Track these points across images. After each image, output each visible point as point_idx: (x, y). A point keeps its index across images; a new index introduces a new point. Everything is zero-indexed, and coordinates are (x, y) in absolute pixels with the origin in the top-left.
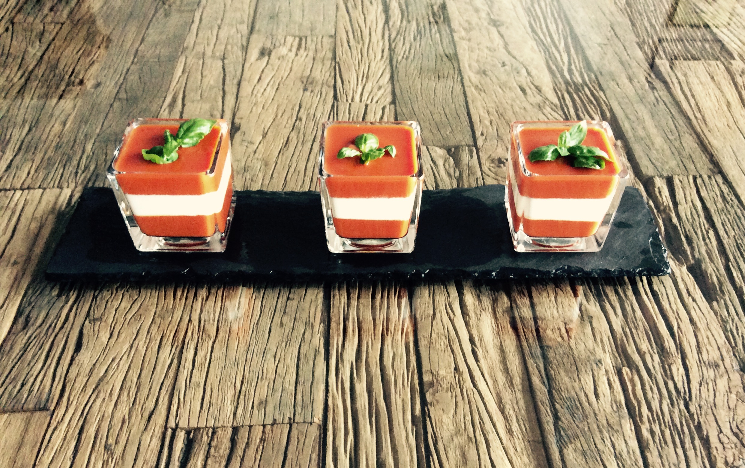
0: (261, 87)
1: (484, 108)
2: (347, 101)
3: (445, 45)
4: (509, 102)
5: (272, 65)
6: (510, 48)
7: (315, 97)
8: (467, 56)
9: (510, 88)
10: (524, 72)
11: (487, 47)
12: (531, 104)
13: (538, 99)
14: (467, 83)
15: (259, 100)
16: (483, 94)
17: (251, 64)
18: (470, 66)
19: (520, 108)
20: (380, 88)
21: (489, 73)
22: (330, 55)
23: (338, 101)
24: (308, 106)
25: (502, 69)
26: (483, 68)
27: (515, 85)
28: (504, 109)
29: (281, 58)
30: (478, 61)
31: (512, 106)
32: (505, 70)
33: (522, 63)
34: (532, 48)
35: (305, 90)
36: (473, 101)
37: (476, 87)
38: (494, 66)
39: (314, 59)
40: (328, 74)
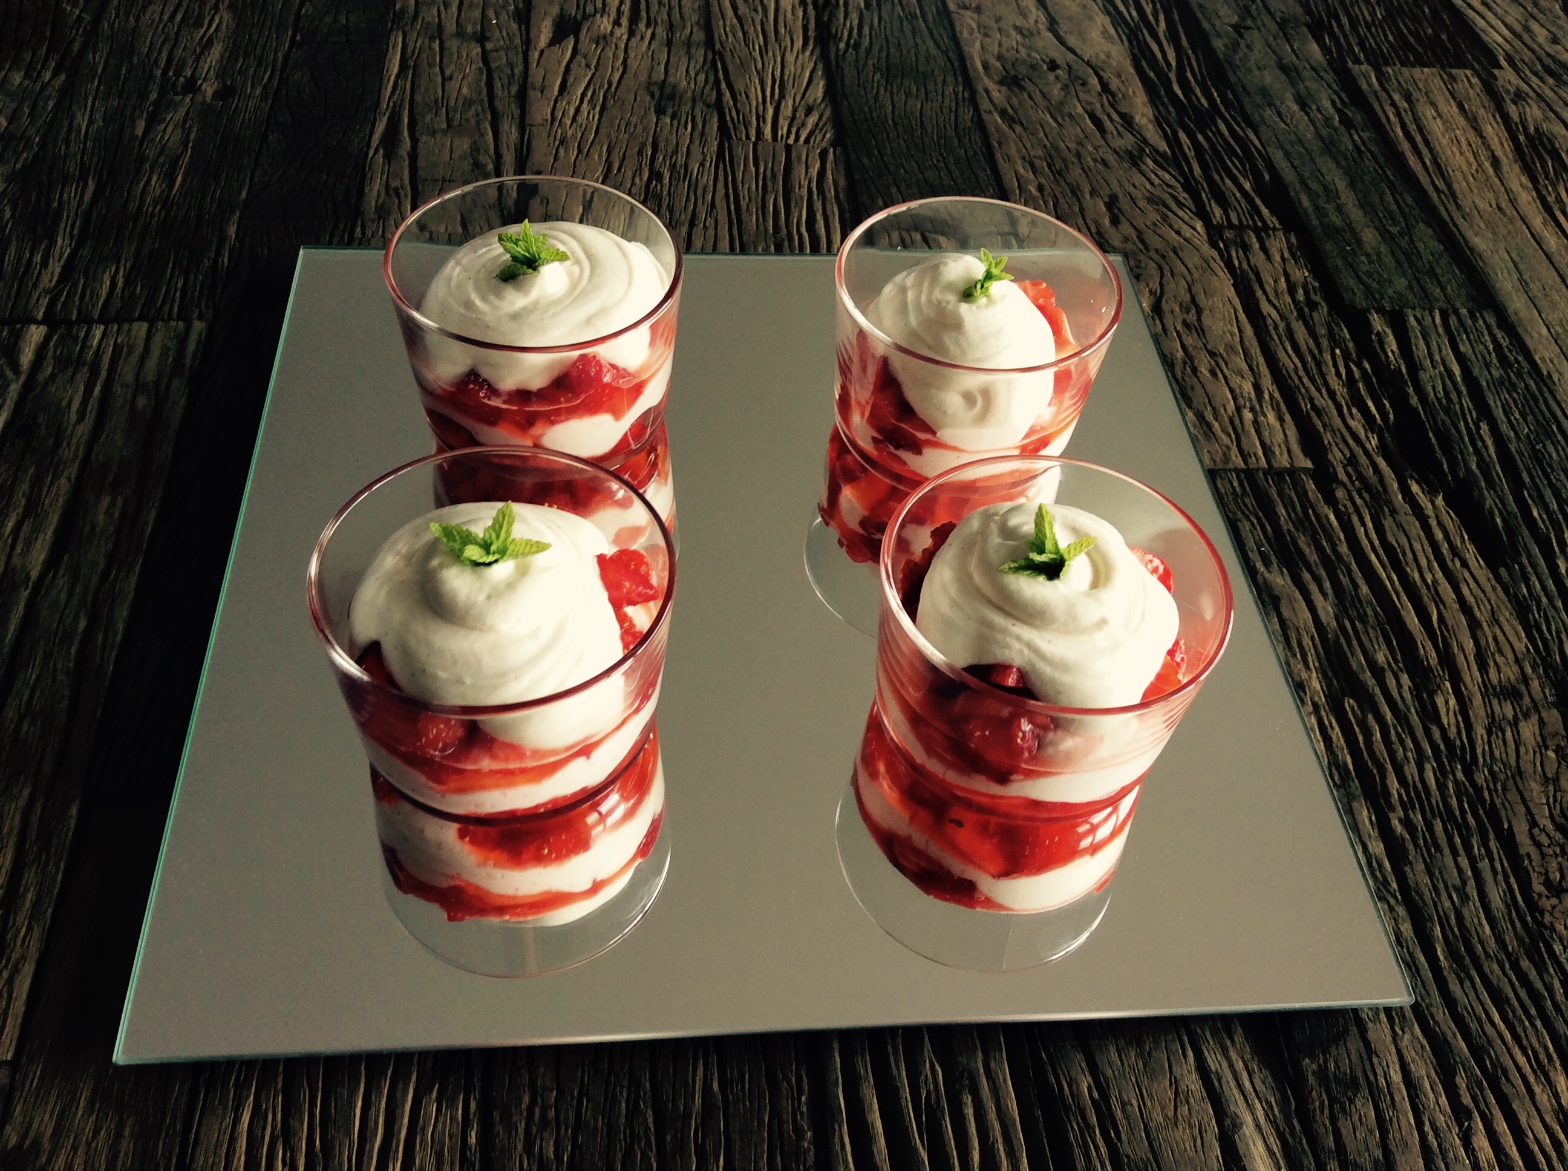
0: (569, 103)
1: (1024, 158)
2: (748, 137)
3: (930, 18)
4: (1072, 146)
5: (585, 57)
6: (1063, 27)
7: (681, 130)
8: (978, 45)
9: (1070, 116)
10: (1094, 81)
11: (1016, 28)
12: (1115, 152)
13: (1128, 141)
14: (985, 105)
15: (570, 133)
16: (1018, 129)
17: (542, 52)
18: (986, 66)
19: (1095, 160)
20: (809, 111)
21: (1027, 84)
22: (699, 36)
23: (730, 138)
24: (671, 148)
25: (1051, 76)
26: (1012, 73)
27: (1080, 110)
28: (1064, 160)
29: (602, 40)
30: (1000, 58)
31: (1078, 155)
32: (1057, 77)
33: (1088, 63)
34: (1105, 32)
35: (660, 111)
36: (1000, 144)
37: (1003, 113)
38: (1034, 67)
39: (669, 43)
40: (702, 77)
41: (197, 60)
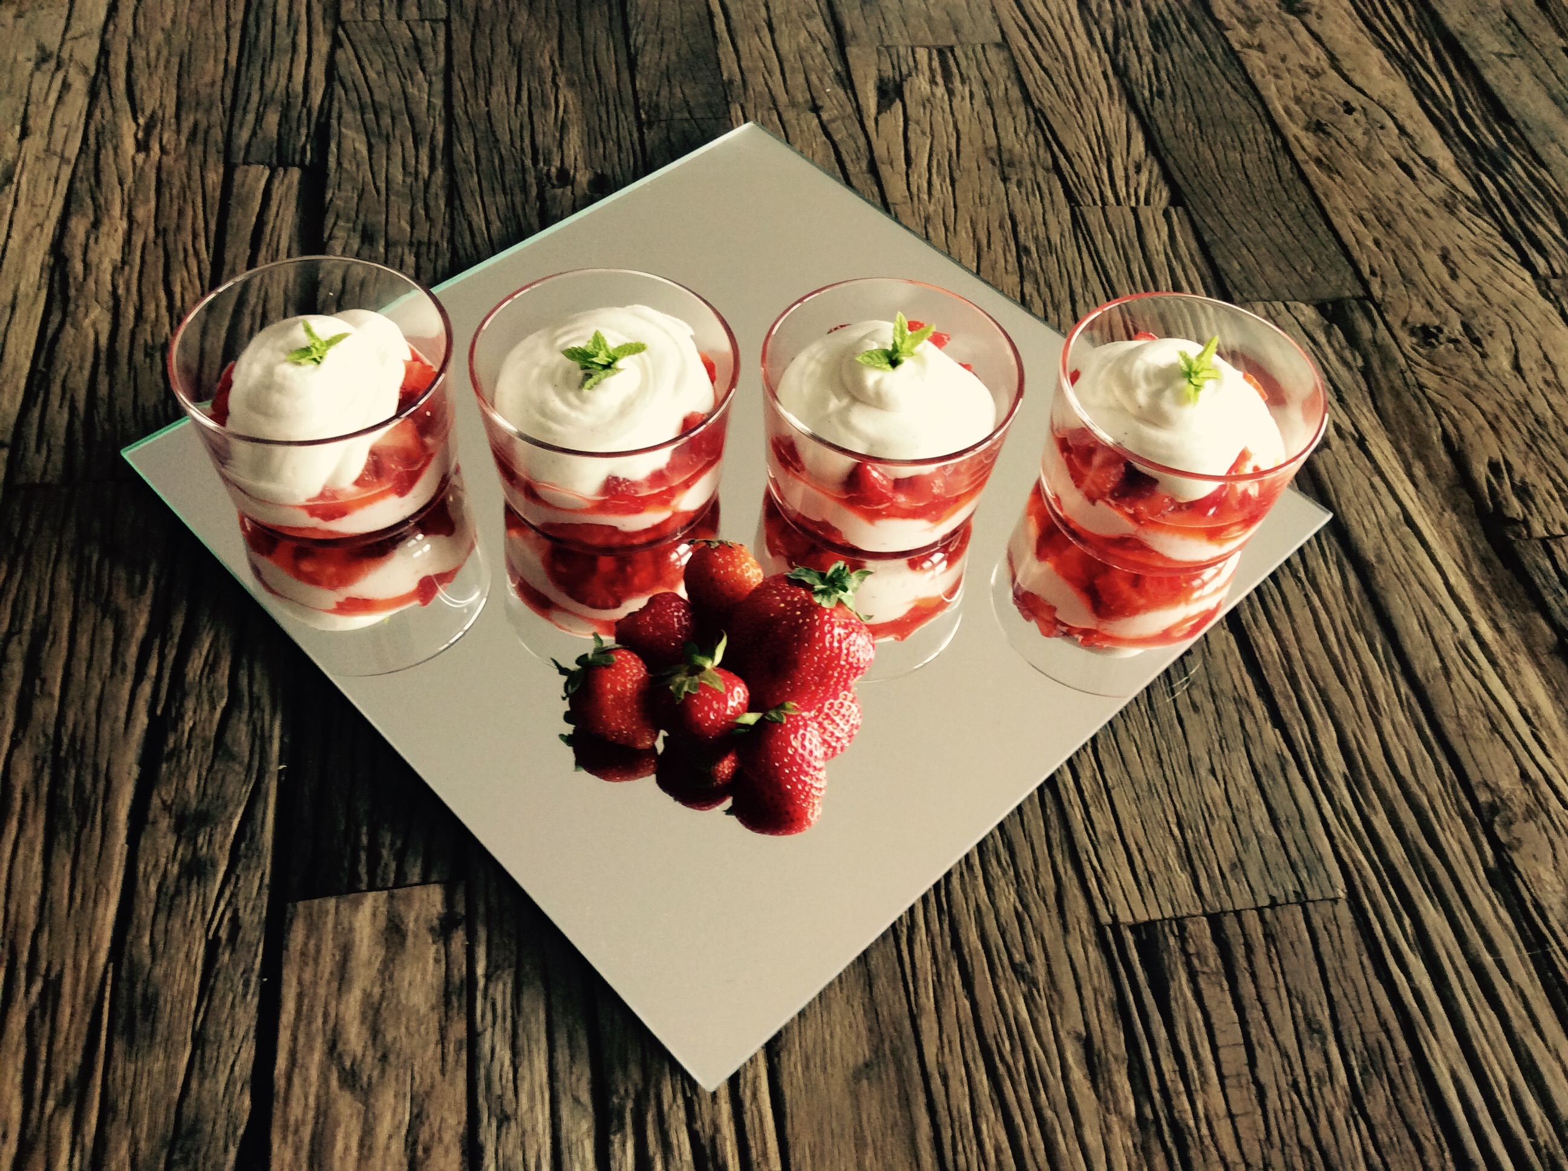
0: (920, 177)
1: (1352, 211)
2: (1095, 203)
3: (1219, 60)
4: (1392, 196)
5: (918, 123)
6: (1346, 65)
7: (1031, 198)
8: (1273, 88)
9: (1380, 162)
10: (1390, 123)
11: (1301, 66)
12: (1431, 200)
13: (1439, 188)
14: (1300, 156)
15: (931, 208)
16: (1338, 179)
17: (876, 121)
18: (1287, 110)
19: (1417, 210)
20: (1138, 169)
21: (1331, 129)
22: (1015, 93)
23: (1079, 205)
24: (1029, 220)
25: (1350, 119)
26: (1314, 118)
27: (1387, 157)
28: (1389, 211)
29: (927, 102)
30: (1298, 100)
31: (1400, 205)
32: (1356, 121)
33: (1379, 104)
34: (1382, 67)
35: (1005, 180)
36: (1326, 195)
37: (1318, 162)
38: (1332, 110)
39: (989, 102)
40: (1031, 139)
41: (561, 146)
